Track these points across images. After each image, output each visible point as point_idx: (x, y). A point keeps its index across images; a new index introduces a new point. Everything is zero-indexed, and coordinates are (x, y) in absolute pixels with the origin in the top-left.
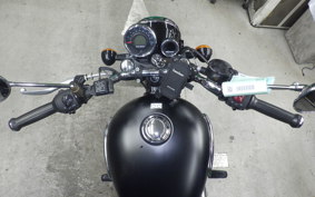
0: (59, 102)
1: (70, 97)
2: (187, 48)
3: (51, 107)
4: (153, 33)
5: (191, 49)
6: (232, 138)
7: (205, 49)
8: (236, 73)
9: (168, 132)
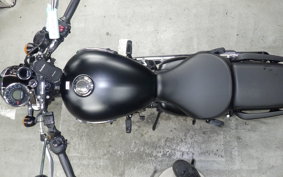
0: (59, 149)
1: (55, 142)
2: (26, 61)
3: (62, 156)
4: (11, 85)
5: (27, 58)
6: (108, 34)
7: (28, 48)
8: (44, 28)
9: (86, 78)
